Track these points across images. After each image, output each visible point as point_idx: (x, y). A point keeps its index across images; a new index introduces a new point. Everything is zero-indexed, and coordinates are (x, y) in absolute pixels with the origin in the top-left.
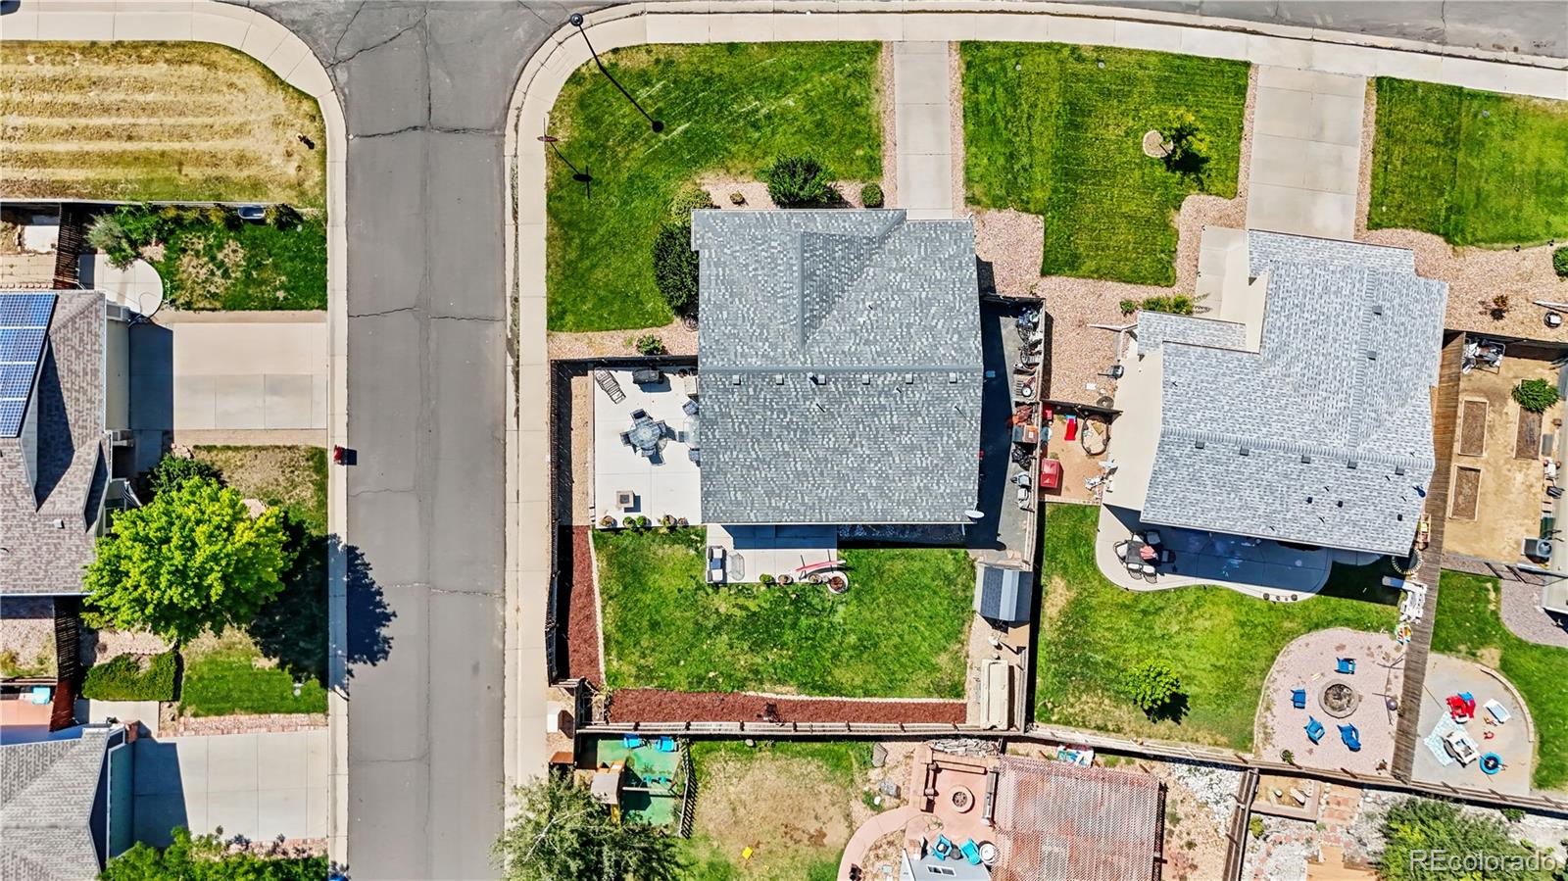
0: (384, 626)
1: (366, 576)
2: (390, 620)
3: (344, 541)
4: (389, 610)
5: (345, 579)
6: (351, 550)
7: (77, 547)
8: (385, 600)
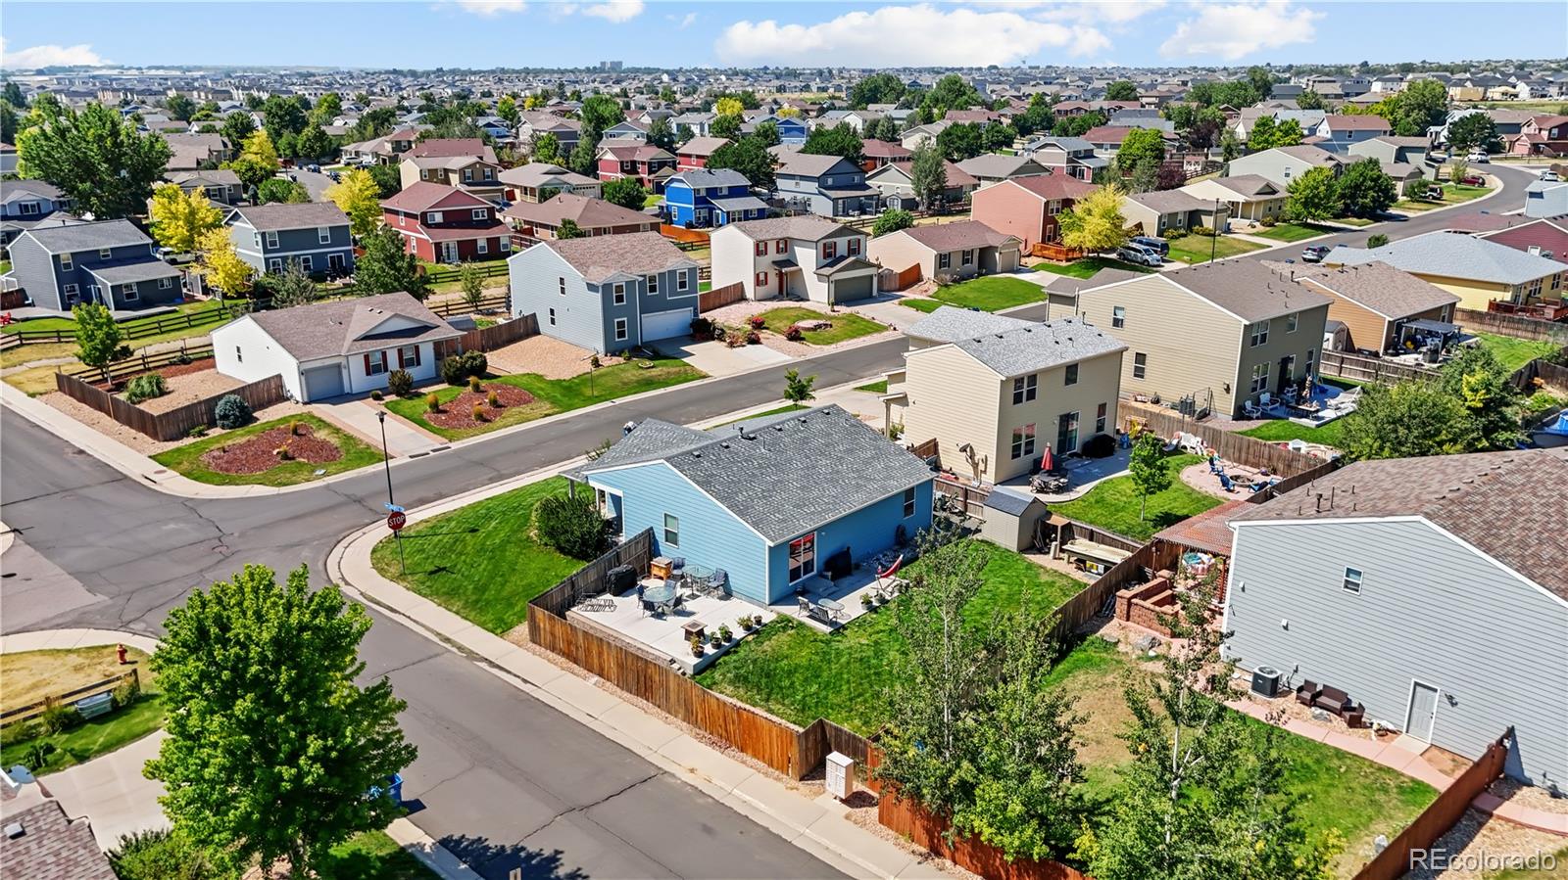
0: (557, 867)
1: (488, 848)
2: (558, 860)
3: (428, 842)
4: (547, 853)
5: (463, 866)
6: (445, 843)
7: (57, 854)
8: (532, 848)
